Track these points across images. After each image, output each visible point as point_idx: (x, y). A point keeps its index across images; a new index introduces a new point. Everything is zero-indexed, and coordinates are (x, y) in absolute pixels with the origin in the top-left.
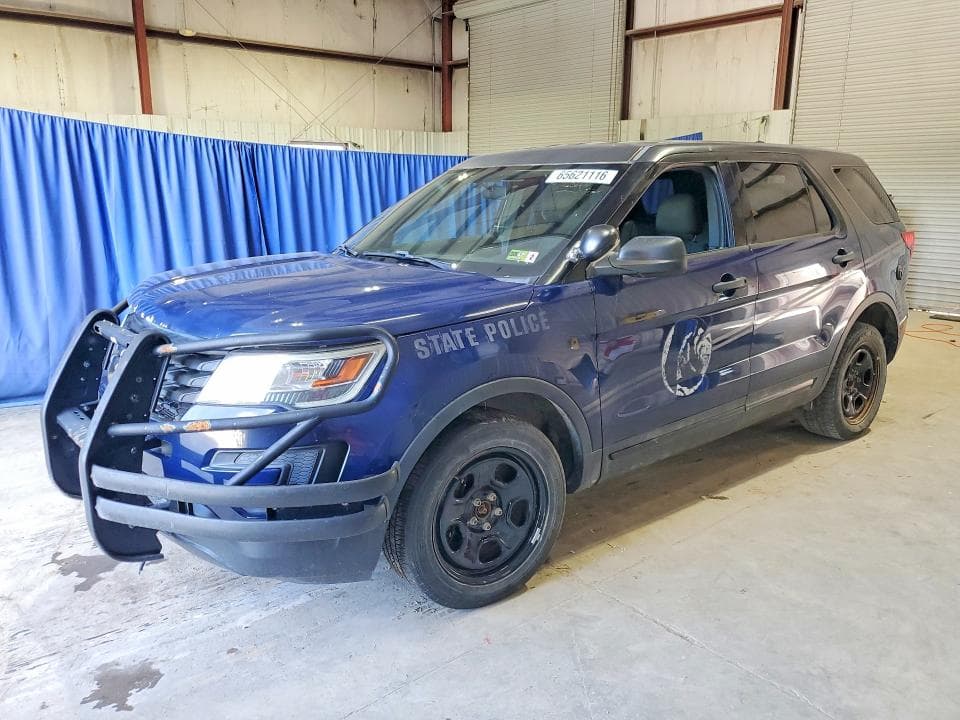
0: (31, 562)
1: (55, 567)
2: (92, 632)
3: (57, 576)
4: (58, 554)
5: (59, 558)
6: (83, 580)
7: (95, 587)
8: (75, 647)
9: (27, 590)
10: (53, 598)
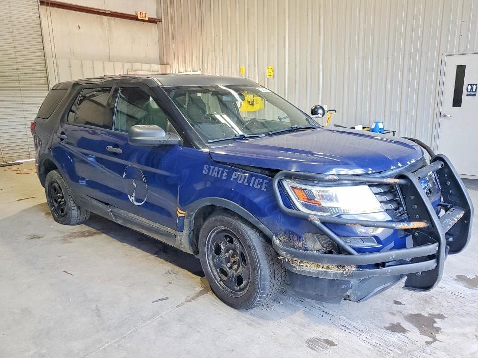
0: (445, 350)
1: (438, 336)
2: (460, 299)
3: (445, 331)
4: (428, 343)
5: (430, 339)
6: (436, 320)
7: (436, 313)
8: (472, 299)
9: (464, 334)
10: (458, 322)
